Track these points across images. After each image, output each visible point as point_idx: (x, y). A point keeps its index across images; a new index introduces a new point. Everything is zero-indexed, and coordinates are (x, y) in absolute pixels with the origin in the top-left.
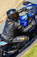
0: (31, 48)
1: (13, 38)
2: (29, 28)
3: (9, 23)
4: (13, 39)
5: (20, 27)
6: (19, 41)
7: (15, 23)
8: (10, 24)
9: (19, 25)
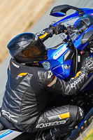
2: (79, 80)
3: (21, 75)
9: (49, 77)
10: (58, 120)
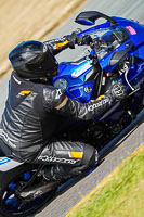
0: (123, 165)
1: (39, 146)
3: (22, 93)
4: (42, 148)
5: (64, 103)
6: (60, 160)
7: (45, 92)
8: (26, 95)
10: (67, 157)
